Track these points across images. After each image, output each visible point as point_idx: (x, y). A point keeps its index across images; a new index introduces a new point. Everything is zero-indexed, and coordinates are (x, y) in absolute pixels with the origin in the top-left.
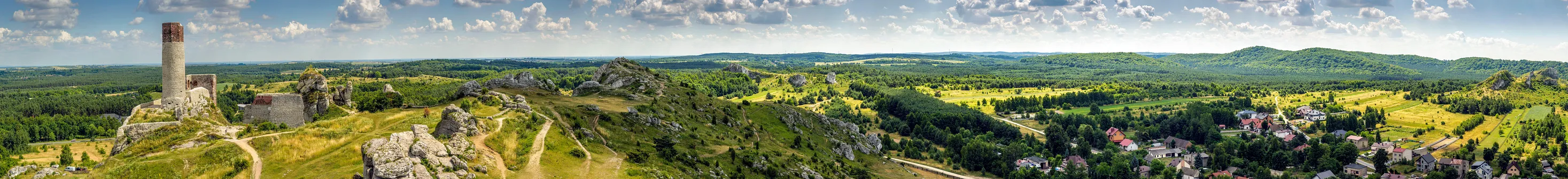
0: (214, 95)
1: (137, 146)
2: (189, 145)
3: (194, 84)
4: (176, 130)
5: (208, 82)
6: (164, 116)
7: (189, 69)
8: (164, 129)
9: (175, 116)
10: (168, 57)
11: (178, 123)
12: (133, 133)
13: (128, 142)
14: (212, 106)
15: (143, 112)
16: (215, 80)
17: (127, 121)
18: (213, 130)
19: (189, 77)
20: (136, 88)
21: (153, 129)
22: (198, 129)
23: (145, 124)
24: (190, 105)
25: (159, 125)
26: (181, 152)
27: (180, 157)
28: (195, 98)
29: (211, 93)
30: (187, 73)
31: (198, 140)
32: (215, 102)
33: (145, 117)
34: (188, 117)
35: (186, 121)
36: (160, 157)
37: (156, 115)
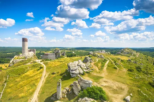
1: (15, 65)
2: (29, 64)
3: (30, 51)
4: (26, 61)
5: (34, 51)
6: (23, 58)
7: (29, 48)
9: (25, 58)
10: (24, 45)
11: (26, 59)
12: (14, 62)
13: (13, 64)
14: (35, 56)
15: (17, 57)
17: (13, 59)
18: (35, 61)
19: (29, 50)
20: (15, 52)
21: (20, 61)
22: (31, 60)
23: (18, 60)
24: (29, 55)
25: (21, 60)
26: (27, 65)
27: (27, 66)
29: (34, 53)
30: (28, 49)
31: (31, 63)
33: (18, 58)
34: (29, 58)
35: (28, 59)
36: (22, 67)
37: (20, 58)
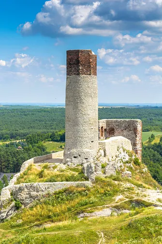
0: (139, 147)
1: (29, 213)
2: (104, 213)
3: (110, 132)
4: (84, 192)
5: (130, 130)
6: (69, 173)
7: (103, 112)
8: (68, 191)
9: (83, 174)
10: (74, 95)
11: (89, 183)
12: (23, 195)
13: (17, 207)
14: (136, 162)
15: (38, 168)
16: (139, 128)
17: (14, 179)
18: (138, 194)
19: (103, 123)
21: (52, 191)
22: (116, 192)
23: (42, 185)
24: (104, 160)
25: (60, 186)
26: (94, 222)
27: (93, 228)
28: (111, 151)
29: (134, 145)
30: (100, 118)
31: (117, 208)
32: (139, 157)
33: (41, 175)
34: (102, 176)
35: (97, 181)
37: (56, 172)
